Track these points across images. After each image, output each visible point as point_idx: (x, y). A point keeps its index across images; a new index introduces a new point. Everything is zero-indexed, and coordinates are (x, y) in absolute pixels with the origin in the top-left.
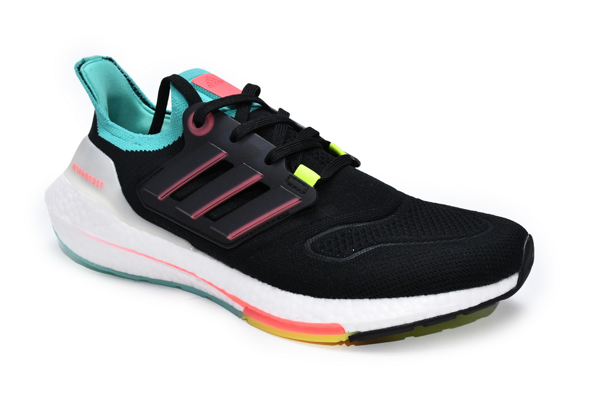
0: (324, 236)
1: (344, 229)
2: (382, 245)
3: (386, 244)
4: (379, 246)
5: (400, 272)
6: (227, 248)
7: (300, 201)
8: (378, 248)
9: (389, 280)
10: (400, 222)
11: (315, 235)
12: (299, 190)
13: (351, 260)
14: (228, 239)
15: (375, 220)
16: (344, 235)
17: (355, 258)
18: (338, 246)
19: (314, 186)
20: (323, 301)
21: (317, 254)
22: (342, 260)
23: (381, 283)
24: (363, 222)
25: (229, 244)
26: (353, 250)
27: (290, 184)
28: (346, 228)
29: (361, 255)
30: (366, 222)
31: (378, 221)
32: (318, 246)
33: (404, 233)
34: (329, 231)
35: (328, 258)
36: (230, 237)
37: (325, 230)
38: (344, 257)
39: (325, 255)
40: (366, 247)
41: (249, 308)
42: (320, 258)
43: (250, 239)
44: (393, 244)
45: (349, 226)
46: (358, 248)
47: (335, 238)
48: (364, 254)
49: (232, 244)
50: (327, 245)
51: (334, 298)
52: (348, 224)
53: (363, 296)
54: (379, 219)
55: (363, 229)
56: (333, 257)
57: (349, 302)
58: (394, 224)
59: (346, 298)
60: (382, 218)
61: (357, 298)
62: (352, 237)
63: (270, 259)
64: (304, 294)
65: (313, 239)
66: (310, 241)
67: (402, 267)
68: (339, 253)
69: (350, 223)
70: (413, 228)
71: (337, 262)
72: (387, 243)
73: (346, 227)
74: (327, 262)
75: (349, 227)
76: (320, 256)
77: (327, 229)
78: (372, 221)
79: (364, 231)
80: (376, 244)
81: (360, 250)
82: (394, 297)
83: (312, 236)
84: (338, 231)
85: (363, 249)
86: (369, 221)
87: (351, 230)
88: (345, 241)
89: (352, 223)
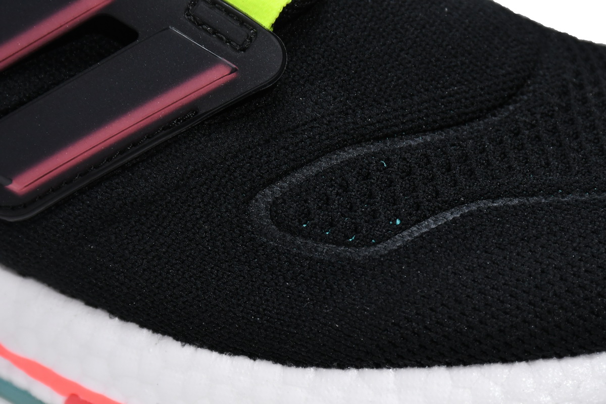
0: (308, 180)
1: (367, 156)
2: (482, 204)
3: (494, 200)
4: (474, 207)
5: (536, 287)
6: (11, 220)
7: (233, 75)
8: (471, 214)
9: (506, 313)
10: (533, 126)
11: (280, 177)
12: (229, 40)
13: (390, 252)
14: (11, 194)
15: (458, 124)
16: (367, 177)
17: (405, 247)
18: (351, 209)
19: (274, 25)
20: (309, 374)
21: (289, 237)
22: (365, 252)
23: (481, 322)
24: (425, 132)
25: (13, 208)
26: (398, 222)
27: (200, 23)
28: (374, 154)
29: (421, 236)
30: (433, 130)
31: (466, 127)
32: (291, 211)
33: (548, 164)
34: (323, 164)
35: (324, 248)
36: (19, 186)
37: (310, 162)
38: (369, 245)
39: (315, 240)
40: (434, 213)
41: (82, 397)
42: (299, 248)
43: (81, 191)
44: (516, 201)
45: (381, 145)
46: (410, 214)
47: (341, 186)
48: (431, 233)
49: (25, 206)
50: (320, 208)
51: (342, 366)
52: (377, 139)
53: (429, 359)
54: (472, 120)
55: (426, 156)
56: (339, 244)
57: (388, 377)
58: (517, 133)
59: (378, 365)
60: (479, 118)
61: (413, 366)
62: (391, 181)
63: (147, 253)
64: (253, 356)
65: (276, 188)
66: (268, 195)
67: (543, 272)
68: (356, 231)
69: (384, 138)
70: (574, 144)
71: (349, 259)
72: (498, 197)
73: (373, 148)
74: (321, 261)
75: (383, 152)
76: (299, 241)
77: (318, 158)
78: (449, 126)
79: (429, 162)
80: (463, 203)
81: (418, 222)
82: (520, 360)
83: (271, 182)
84: (349, 162)
85: (426, 218)
86: (441, 128)
87: (388, 160)
88: (371, 196)
89: (391, 136)
